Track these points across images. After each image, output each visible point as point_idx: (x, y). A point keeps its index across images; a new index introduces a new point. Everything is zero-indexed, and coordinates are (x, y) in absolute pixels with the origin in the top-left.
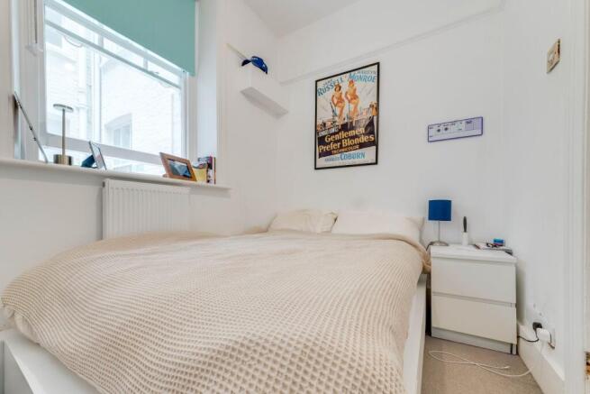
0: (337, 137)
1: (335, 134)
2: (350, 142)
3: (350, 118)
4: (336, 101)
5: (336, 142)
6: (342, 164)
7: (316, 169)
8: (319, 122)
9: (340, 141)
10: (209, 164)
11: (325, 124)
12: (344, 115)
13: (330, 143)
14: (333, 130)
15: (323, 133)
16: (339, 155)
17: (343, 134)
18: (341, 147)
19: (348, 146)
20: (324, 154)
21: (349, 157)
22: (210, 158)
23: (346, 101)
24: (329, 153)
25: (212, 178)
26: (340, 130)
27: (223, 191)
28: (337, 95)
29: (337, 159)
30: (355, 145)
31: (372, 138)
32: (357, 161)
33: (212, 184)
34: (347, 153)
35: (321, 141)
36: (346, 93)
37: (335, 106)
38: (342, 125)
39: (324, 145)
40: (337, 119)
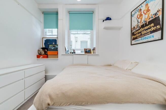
0: (139, 31)
1: (138, 30)
2: (145, 32)
3: (146, 21)
4: (139, 16)
5: (139, 33)
6: (142, 42)
7: (131, 45)
8: (133, 27)
9: (141, 32)
10: (94, 49)
11: (134, 27)
12: (143, 21)
13: (136, 35)
14: (137, 29)
15: (134, 31)
16: (140, 38)
17: (142, 29)
18: (141, 35)
19: (144, 34)
20: (134, 39)
21: (145, 39)
22: (94, 48)
23: (144, 14)
24: (136, 38)
25: (95, 52)
26: (140, 28)
27: (98, 55)
28: (140, 13)
29: (140, 40)
30: (148, 32)
31: (158, 27)
32: (150, 40)
33: (95, 54)
34: (144, 37)
35: (133, 34)
36: (144, 11)
37: (139, 18)
38: (141, 26)
39: (134, 36)
40: (139, 24)
